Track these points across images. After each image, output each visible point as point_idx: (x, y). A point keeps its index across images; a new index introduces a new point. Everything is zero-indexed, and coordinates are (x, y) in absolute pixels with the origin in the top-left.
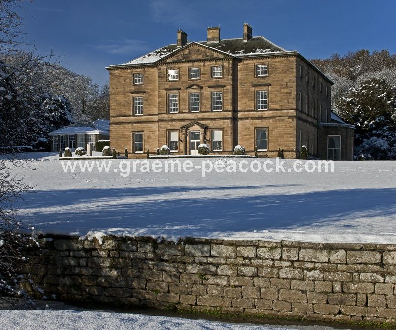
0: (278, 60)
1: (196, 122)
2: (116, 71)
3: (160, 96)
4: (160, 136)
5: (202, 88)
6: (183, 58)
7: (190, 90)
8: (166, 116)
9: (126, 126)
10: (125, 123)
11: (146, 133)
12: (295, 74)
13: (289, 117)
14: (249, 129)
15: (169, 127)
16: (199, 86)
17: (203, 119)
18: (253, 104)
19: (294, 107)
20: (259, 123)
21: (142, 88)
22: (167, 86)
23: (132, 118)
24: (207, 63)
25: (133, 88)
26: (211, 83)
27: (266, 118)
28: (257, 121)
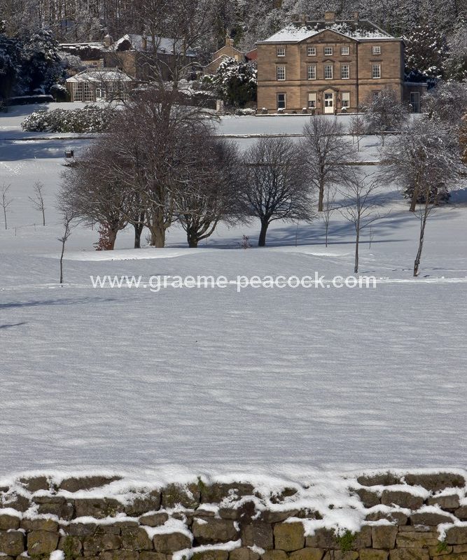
0: (387, 43)
1: (329, 86)
2: (262, 46)
3: (301, 67)
4: (301, 96)
5: (334, 62)
6: (320, 40)
7: (325, 64)
8: (306, 82)
9: (271, 88)
10: (271, 86)
11: (289, 93)
12: (399, 54)
13: (396, 83)
14: (368, 91)
15: (309, 90)
16: (332, 61)
17: (335, 85)
18: (370, 74)
19: (399, 77)
20: (375, 87)
21: (285, 60)
22: (307, 60)
23: (276, 83)
24: (338, 45)
25: (277, 60)
26: (341, 59)
27: (379, 84)
28: (373, 86)
